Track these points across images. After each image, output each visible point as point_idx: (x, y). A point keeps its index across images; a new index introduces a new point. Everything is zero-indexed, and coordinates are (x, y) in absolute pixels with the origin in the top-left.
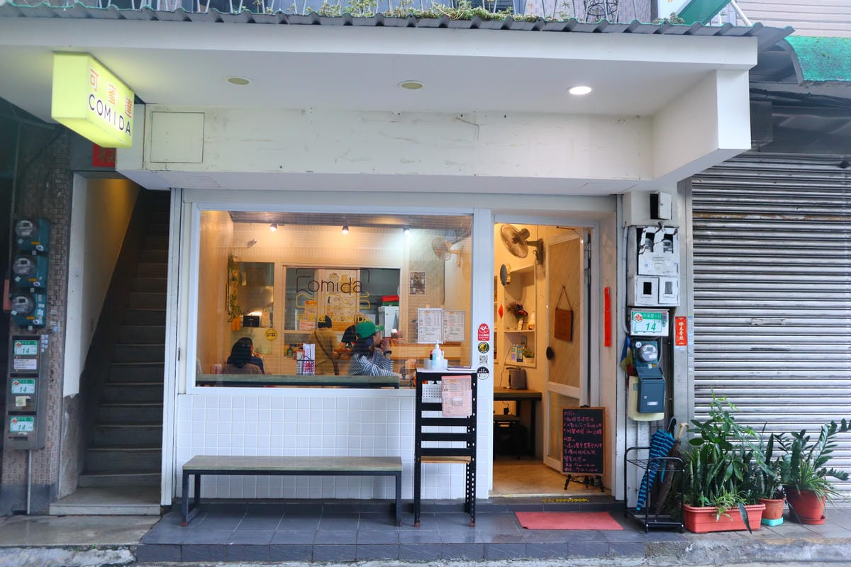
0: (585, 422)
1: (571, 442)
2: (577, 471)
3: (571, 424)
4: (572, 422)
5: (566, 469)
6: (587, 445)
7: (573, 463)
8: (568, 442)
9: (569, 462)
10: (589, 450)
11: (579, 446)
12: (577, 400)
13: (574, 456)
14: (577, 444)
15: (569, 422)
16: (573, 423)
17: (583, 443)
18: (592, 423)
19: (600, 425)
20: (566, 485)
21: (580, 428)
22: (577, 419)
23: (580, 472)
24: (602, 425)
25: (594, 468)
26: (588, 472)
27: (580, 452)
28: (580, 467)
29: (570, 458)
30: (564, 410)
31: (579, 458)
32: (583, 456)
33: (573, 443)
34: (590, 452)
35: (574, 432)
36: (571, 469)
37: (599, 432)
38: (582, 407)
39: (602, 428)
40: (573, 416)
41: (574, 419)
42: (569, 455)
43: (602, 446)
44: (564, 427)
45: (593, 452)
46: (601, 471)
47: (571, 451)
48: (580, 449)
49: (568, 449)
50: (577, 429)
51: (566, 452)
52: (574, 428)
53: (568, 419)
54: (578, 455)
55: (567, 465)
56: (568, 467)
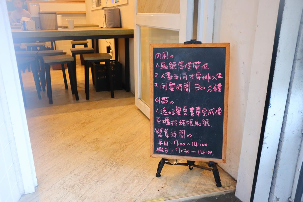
0: (194, 71)
1: (165, 105)
2: (176, 153)
3: (168, 74)
4: (169, 70)
5: (159, 149)
6: (195, 111)
7: (170, 139)
8: (162, 106)
9: (164, 138)
10: (200, 118)
11: (182, 112)
12: (176, 33)
13: (171, 128)
14: (178, 109)
15: (165, 71)
16: (172, 72)
17: (188, 108)
18: (204, 72)
19: (219, 75)
20: (159, 170)
21: (183, 82)
22: (177, 67)
23: (183, 154)
24: (223, 75)
25: (206, 149)
26: (196, 155)
27: (182, 123)
28: (182, 147)
29: (166, 131)
30: (156, 50)
31: (181, 132)
32: (188, 129)
33: (170, 108)
34: (200, 122)
35: (172, 89)
36: (166, 150)
37: (218, 88)
38: (186, 43)
39: (222, 81)
40: (172, 60)
41: (173, 66)
42: (164, 126)
43: (222, 113)
44: (155, 80)
45: (206, 123)
46: (218, 153)
47: (167, 120)
48: (182, 117)
49: (162, 118)
50: (177, 82)
51: (159, 122)
52: (173, 81)
53: (163, 66)
54: (181, 128)
55: (160, 143)
56: (163, 146)
